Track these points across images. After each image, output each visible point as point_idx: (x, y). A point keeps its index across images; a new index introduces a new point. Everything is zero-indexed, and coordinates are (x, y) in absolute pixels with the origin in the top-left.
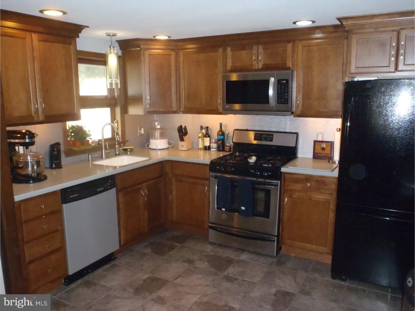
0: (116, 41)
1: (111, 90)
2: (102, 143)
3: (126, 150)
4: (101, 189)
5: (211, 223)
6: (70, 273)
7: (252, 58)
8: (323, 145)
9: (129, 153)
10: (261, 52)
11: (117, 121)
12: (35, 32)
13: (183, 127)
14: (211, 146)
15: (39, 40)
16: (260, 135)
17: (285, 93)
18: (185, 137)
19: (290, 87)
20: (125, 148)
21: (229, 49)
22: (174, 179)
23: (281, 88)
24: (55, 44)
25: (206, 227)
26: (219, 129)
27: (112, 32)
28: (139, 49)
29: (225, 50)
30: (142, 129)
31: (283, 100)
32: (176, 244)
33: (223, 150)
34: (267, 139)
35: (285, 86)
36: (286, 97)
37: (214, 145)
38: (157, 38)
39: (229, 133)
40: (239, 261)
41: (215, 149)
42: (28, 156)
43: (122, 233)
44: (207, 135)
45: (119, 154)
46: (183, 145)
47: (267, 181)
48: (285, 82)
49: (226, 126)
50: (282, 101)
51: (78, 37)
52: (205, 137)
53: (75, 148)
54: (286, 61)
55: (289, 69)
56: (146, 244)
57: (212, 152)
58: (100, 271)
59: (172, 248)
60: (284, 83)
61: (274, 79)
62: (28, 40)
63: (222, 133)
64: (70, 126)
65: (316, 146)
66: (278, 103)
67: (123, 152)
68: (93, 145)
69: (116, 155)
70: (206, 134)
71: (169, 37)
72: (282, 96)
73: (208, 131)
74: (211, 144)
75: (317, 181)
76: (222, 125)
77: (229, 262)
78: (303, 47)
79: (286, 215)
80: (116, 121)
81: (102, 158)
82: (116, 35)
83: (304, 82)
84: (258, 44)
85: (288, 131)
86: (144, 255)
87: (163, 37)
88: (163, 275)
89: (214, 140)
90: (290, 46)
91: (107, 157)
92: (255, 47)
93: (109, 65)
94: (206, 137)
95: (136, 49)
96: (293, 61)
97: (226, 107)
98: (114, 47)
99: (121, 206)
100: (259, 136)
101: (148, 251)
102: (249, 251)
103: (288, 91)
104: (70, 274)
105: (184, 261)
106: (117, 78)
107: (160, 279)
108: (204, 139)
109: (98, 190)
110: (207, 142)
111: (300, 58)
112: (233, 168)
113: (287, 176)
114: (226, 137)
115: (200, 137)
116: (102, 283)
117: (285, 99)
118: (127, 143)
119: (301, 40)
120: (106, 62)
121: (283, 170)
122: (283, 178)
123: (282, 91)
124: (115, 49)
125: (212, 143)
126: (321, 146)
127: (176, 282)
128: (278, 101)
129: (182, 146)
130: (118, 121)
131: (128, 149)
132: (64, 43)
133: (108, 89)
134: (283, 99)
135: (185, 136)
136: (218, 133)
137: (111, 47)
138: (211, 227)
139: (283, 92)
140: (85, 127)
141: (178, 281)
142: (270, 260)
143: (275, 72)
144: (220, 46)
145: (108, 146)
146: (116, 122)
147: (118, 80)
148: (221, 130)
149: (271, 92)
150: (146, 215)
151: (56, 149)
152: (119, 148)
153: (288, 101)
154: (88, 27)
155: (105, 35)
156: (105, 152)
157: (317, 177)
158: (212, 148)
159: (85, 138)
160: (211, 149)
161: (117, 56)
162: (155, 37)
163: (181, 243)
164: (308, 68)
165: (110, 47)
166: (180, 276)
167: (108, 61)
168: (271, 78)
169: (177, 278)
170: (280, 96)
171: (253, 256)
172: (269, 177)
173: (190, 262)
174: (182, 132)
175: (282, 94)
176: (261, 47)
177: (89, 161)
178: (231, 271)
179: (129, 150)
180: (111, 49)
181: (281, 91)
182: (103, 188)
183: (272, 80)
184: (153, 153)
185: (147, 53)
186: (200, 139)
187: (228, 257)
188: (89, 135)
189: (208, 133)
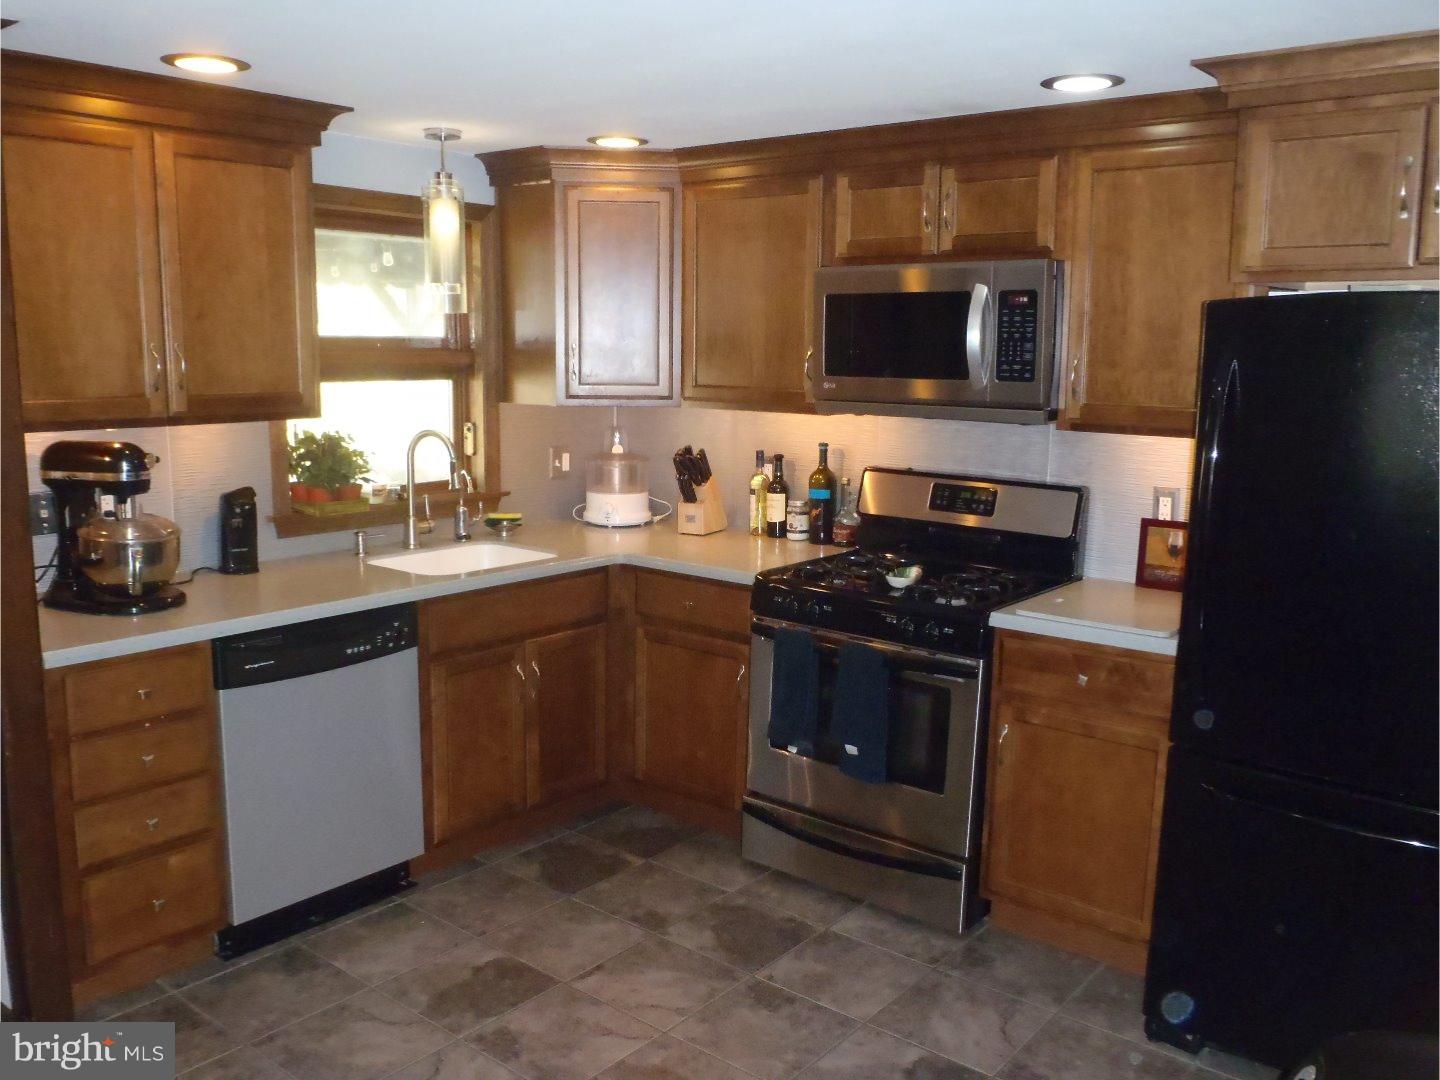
0: (477, 156)
1: (457, 321)
2: (408, 496)
3: (494, 524)
4: (362, 648)
5: (755, 794)
6: (238, 918)
7: (919, 212)
8: (1176, 536)
9: (504, 534)
10: (951, 191)
11: (474, 424)
12: (165, 128)
13: (695, 452)
14: (789, 523)
15: (176, 155)
16: (952, 491)
17: (1024, 339)
18: (700, 487)
19: (1041, 318)
20: (493, 516)
21: (843, 183)
22: (640, 632)
23: (1012, 323)
24: (232, 166)
25: (738, 806)
26: (815, 465)
27: (444, 125)
28: (548, 182)
29: (829, 187)
30: (566, 457)
31: (1016, 367)
32: (630, 858)
33: (829, 540)
34: (974, 506)
35: (1023, 315)
36: (1028, 356)
37: (800, 522)
38: (602, 143)
39: (849, 480)
40: (823, 939)
41: (803, 536)
42: (127, 528)
43: (439, 802)
44: (778, 485)
45: (468, 538)
46: (695, 516)
47: (940, 656)
48: (1026, 299)
49: (842, 454)
50: (1012, 371)
51: (318, 143)
52: (769, 492)
53: (310, 511)
54: (1036, 226)
55: (1044, 252)
56: (531, 846)
57: (790, 545)
58: (348, 923)
59: (610, 868)
60: (1024, 306)
61: (989, 289)
62: (140, 155)
63: (826, 479)
64: (301, 436)
65: (1152, 540)
66: (1000, 378)
67: (488, 529)
68: (373, 501)
69: (459, 538)
70: (774, 482)
71: (643, 142)
72: (1015, 350)
73: (781, 470)
74: (789, 517)
75: (1116, 669)
76: (826, 450)
77: (792, 936)
78: (1096, 174)
79: (1003, 785)
80: (469, 425)
81: (404, 546)
82: (459, 137)
83: (1096, 304)
84: (944, 161)
85: (1049, 479)
86: (512, 882)
87: (621, 142)
88: (547, 959)
89: (799, 503)
90: (1049, 169)
91: (422, 546)
92: (930, 172)
93: (431, 235)
94: (775, 492)
95: (540, 183)
96: (1059, 225)
97: (826, 385)
98: (450, 176)
99: (435, 710)
100: (947, 494)
101: (530, 871)
102: (872, 907)
103: (1034, 332)
104: (235, 924)
105: (635, 919)
106: (458, 280)
107: (530, 969)
108: (765, 500)
109: (349, 651)
110: (776, 508)
111: (1083, 214)
112: (829, 605)
113: (1010, 644)
114: (839, 496)
115: (752, 492)
116: (340, 964)
117: (1024, 363)
118: (504, 500)
119: (1088, 149)
120: (422, 225)
121: (998, 619)
122: (996, 649)
123: (1013, 333)
124: (455, 180)
125: (790, 513)
126: (1168, 539)
127: (580, 986)
128: (999, 371)
129: (691, 519)
130: (477, 424)
131: (504, 520)
132: (266, 162)
133: (449, 318)
134: (1017, 363)
135: (699, 484)
136: (812, 477)
137: (439, 178)
138: (749, 809)
139: (1017, 335)
140: (351, 439)
141: (591, 982)
142: (939, 943)
143: (990, 265)
144: (814, 172)
145: (430, 509)
146: (469, 430)
147: (461, 286)
148: (824, 468)
149: (973, 337)
150: (534, 746)
151: (238, 510)
152: (471, 516)
153: (1032, 372)
154: (351, 110)
155: (423, 134)
156: (415, 528)
157: (1118, 655)
158: (790, 531)
159: (346, 478)
160: (789, 535)
161: (460, 206)
162: (592, 140)
163: (647, 854)
164: (1112, 252)
165: (439, 174)
166: (599, 968)
167: (428, 220)
168: (978, 285)
169: (590, 974)
170: (1007, 351)
171: (882, 925)
172: (947, 644)
173: (655, 922)
174: (693, 469)
175: (1015, 347)
176: (950, 173)
177: (358, 554)
178: (785, 969)
179: (505, 523)
180: (439, 183)
181: (1011, 334)
182: (368, 647)
183: (981, 292)
184: (594, 538)
185: (574, 196)
186: (753, 498)
187: (791, 920)
188: (361, 467)
189: (781, 477)
